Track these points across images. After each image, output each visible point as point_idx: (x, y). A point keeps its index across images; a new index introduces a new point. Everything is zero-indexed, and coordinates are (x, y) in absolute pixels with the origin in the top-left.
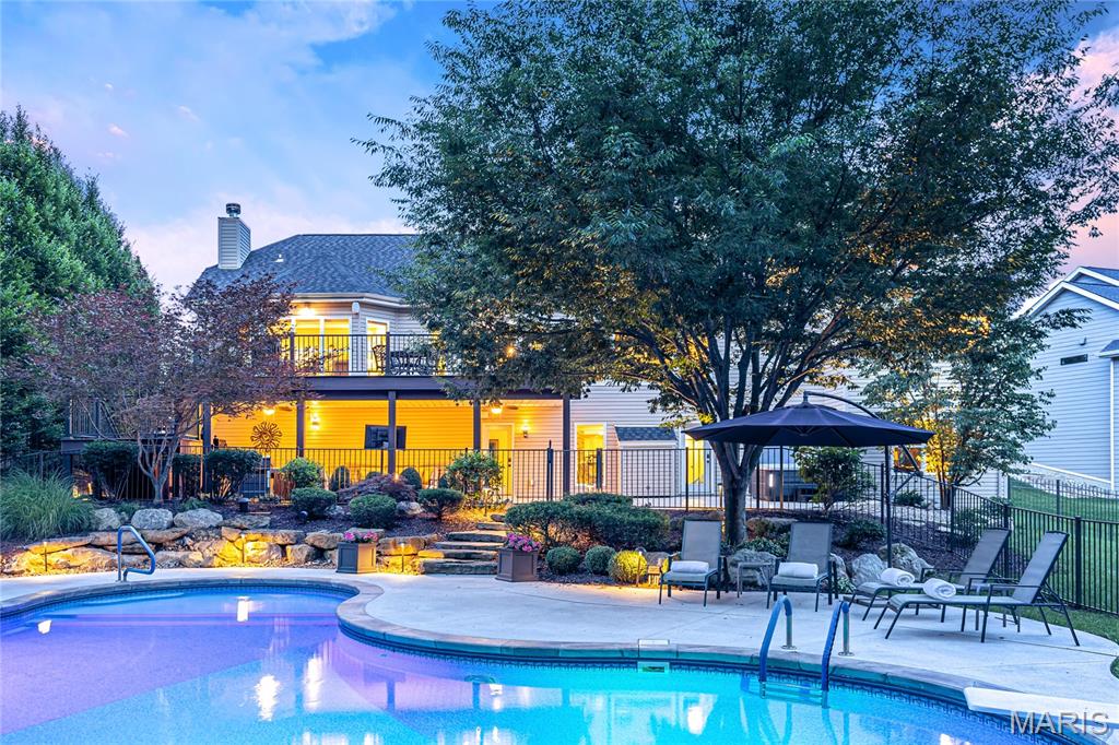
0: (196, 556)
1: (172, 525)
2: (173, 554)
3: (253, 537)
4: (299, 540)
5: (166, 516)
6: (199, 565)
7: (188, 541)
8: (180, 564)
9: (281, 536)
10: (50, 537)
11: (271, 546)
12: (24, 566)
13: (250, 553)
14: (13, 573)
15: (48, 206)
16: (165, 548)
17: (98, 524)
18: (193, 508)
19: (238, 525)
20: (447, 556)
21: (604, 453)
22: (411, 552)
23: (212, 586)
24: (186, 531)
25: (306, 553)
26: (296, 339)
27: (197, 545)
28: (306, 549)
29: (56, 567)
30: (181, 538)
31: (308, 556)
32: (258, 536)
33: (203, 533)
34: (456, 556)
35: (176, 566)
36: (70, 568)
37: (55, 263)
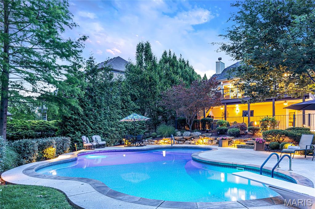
0: (193, 142)
1: (190, 135)
2: (189, 141)
3: (206, 138)
4: (216, 139)
5: (189, 133)
6: (193, 144)
7: (192, 139)
8: (190, 144)
9: (211, 138)
10: (166, 137)
11: (209, 140)
12: (160, 143)
13: (204, 142)
14: (158, 144)
15: (175, 68)
16: (188, 140)
17: (177, 135)
18: (195, 131)
19: (203, 135)
20: (246, 144)
21: (311, 115)
22: (239, 143)
23: (189, 148)
24: (192, 136)
25: (216, 142)
26: (224, 90)
27: (194, 140)
28: (216, 141)
29: (166, 143)
30: (191, 138)
31: (217, 143)
32: (207, 138)
33: (196, 137)
34: (249, 144)
35: (189, 144)
36: (169, 143)
37: (175, 80)
